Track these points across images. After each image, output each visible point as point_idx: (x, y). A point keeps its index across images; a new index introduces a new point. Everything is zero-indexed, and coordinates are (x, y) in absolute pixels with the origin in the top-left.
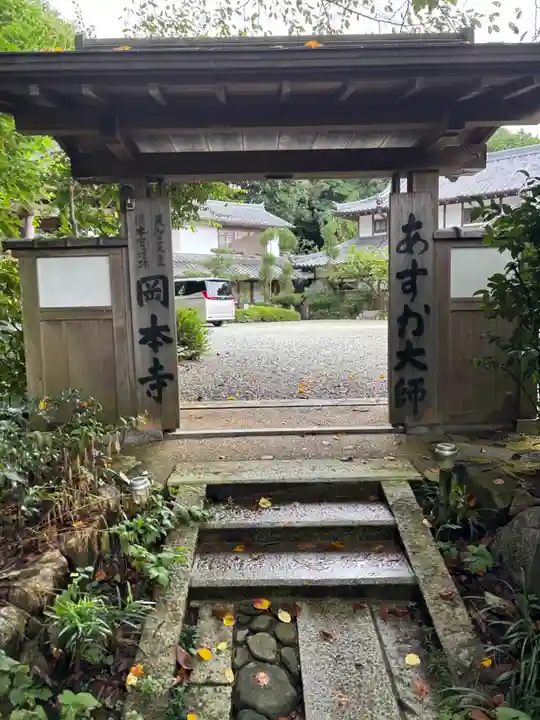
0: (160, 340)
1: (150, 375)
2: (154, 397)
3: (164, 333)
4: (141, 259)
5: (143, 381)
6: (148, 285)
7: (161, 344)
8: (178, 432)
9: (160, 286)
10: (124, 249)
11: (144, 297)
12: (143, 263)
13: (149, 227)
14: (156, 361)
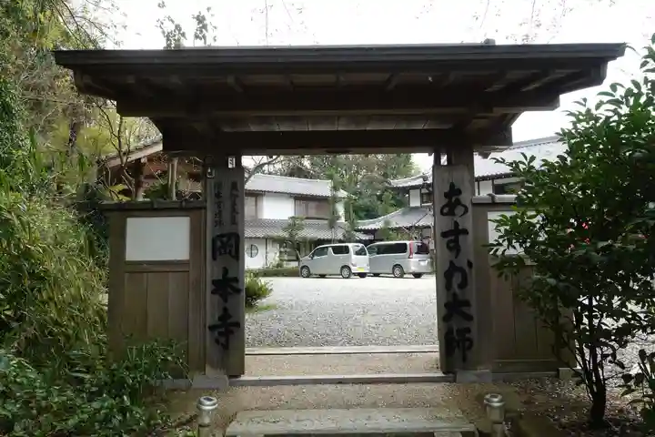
0: (229, 290)
1: (219, 323)
2: (222, 344)
3: (235, 285)
4: (217, 219)
5: (212, 328)
6: (222, 242)
7: (230, 294)
8: (244, 378)
9: (233, 241)
10: (203, 211)
11: (218, 253)
12: (218, 223)
13: (226, 192)
14: (225, 310)
